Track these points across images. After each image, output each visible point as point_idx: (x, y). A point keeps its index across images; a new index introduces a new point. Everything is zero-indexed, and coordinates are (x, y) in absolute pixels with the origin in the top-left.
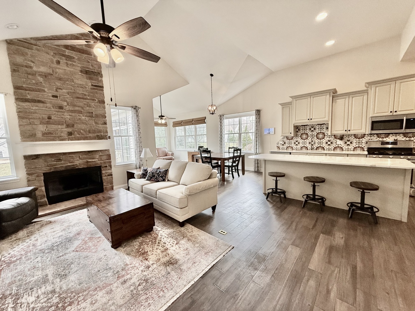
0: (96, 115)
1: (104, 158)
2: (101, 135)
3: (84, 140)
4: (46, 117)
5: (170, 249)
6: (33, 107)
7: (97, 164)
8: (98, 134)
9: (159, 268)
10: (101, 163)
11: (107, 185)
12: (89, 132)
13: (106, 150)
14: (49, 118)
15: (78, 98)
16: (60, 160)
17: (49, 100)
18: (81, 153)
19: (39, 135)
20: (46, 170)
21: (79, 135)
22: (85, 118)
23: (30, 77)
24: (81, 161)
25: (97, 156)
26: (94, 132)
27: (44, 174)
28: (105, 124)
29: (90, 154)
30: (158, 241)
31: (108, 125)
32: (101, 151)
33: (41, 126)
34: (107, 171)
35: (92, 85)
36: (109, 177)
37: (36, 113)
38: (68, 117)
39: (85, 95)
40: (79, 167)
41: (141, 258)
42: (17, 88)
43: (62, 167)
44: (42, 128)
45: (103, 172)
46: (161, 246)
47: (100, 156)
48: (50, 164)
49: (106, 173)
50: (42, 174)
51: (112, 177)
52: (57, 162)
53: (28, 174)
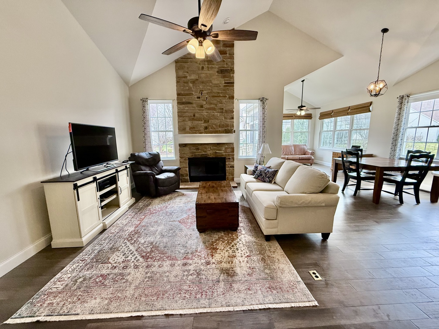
0: (225, 111)
1: (229, 150)
2: (228, 129)
3: (215, 133)
4: (192, 115)
5: (238, 258)
6: (186, 108)
7: (223, 155)
8: (226, 128)
9: (215, 270)
10: (226, 155)
11: (229, 176)
12: (220, 127)
13: (231, 143)
14: (194, 116)
15: (213, 96)
16: (198, 149)
17: (194, 101)
18: (212, 145)
19: (188, 129)
20: (190, 155)
21: (212, 129)
22: (217, 114)
23: (186, 84)
24: (211, 152)
25: (224, 149)
26: (223, 126)
27: (189, 159)
28: (233, 118)
29: (218, 146)
30: (233, 243)
31: (235, 120)
32: (227, 143)
33: (189, 122)
34: (230, 163)
35: (225, 83)
36: (230, 168)
37: (187, 112)
38: (206, 114)
39: (219, 93)
40: (210, 156)
41: (210, 251)
42: (178, 94)
43: (199, 155)
44: (189, 124)
45: (227, 163)
46: (232, 250)
47: (226, 148)
48: (192, 152)
49: (229, 164)
50: (187, 159)
51: (234, 169)
52: (196, 150)
53: (180, 157)
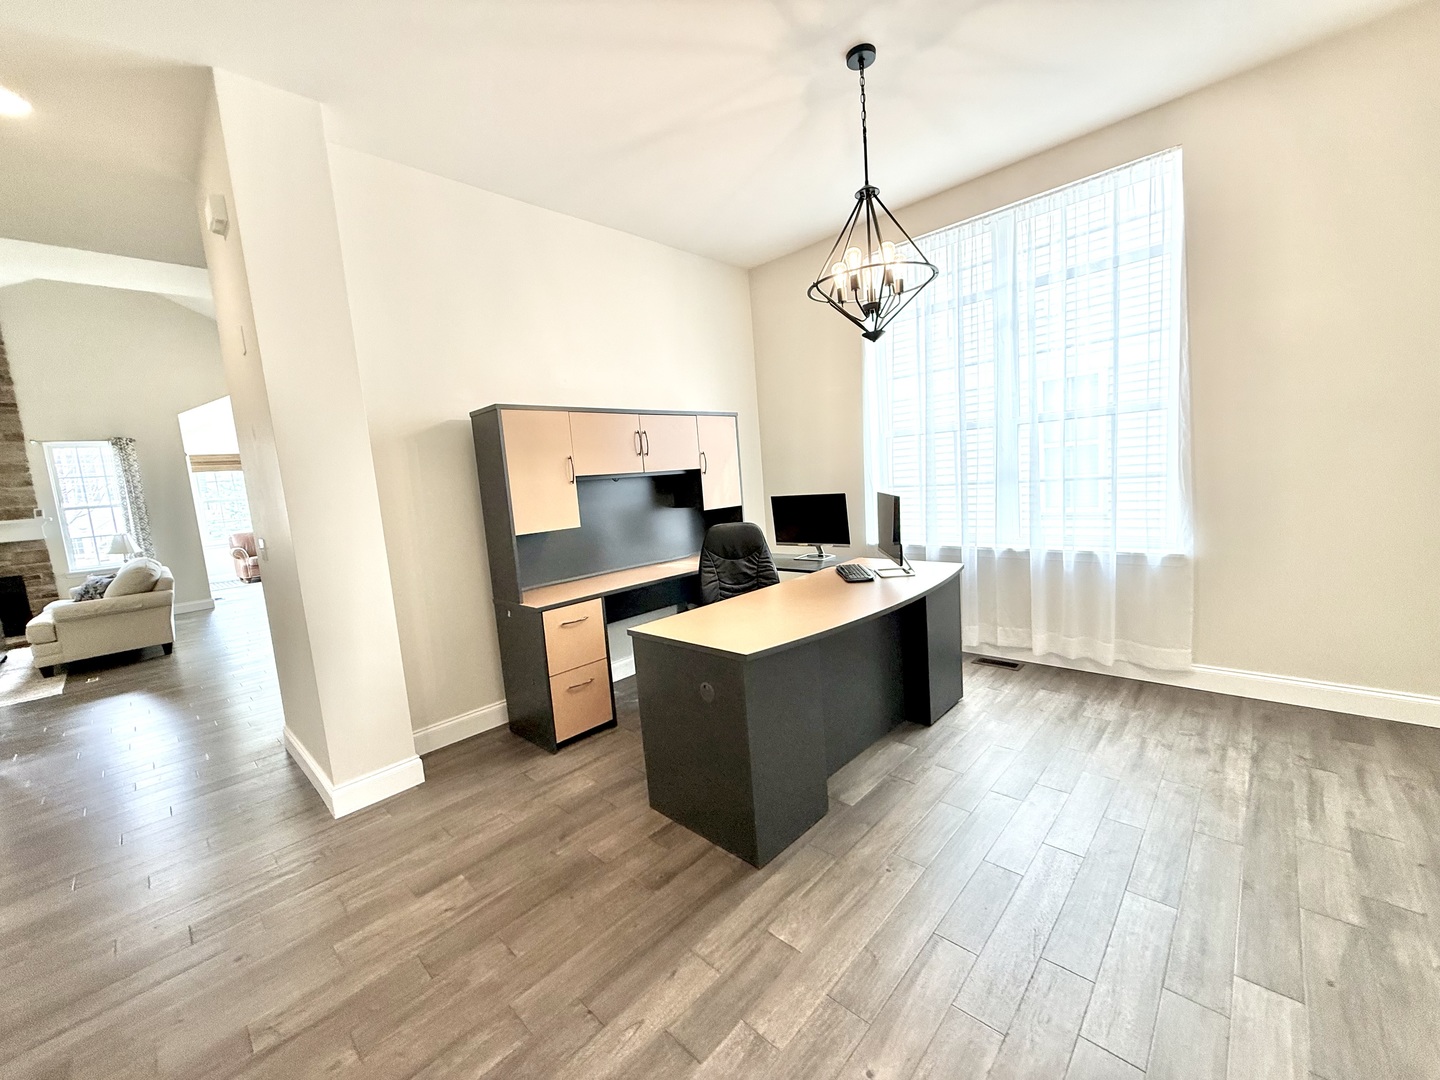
1: (30, 558)
2: (16, 509)
7: (10, 572)
8: (8, 508)
10: (21, 570)
13: (34, 541)
25: (10, 555)
28: (29, 484)
31: (37, 486)
32: (19, 543)
34: (42, 587)
45: (29, 589)
47: (17, 554)
49: (38, 591)
